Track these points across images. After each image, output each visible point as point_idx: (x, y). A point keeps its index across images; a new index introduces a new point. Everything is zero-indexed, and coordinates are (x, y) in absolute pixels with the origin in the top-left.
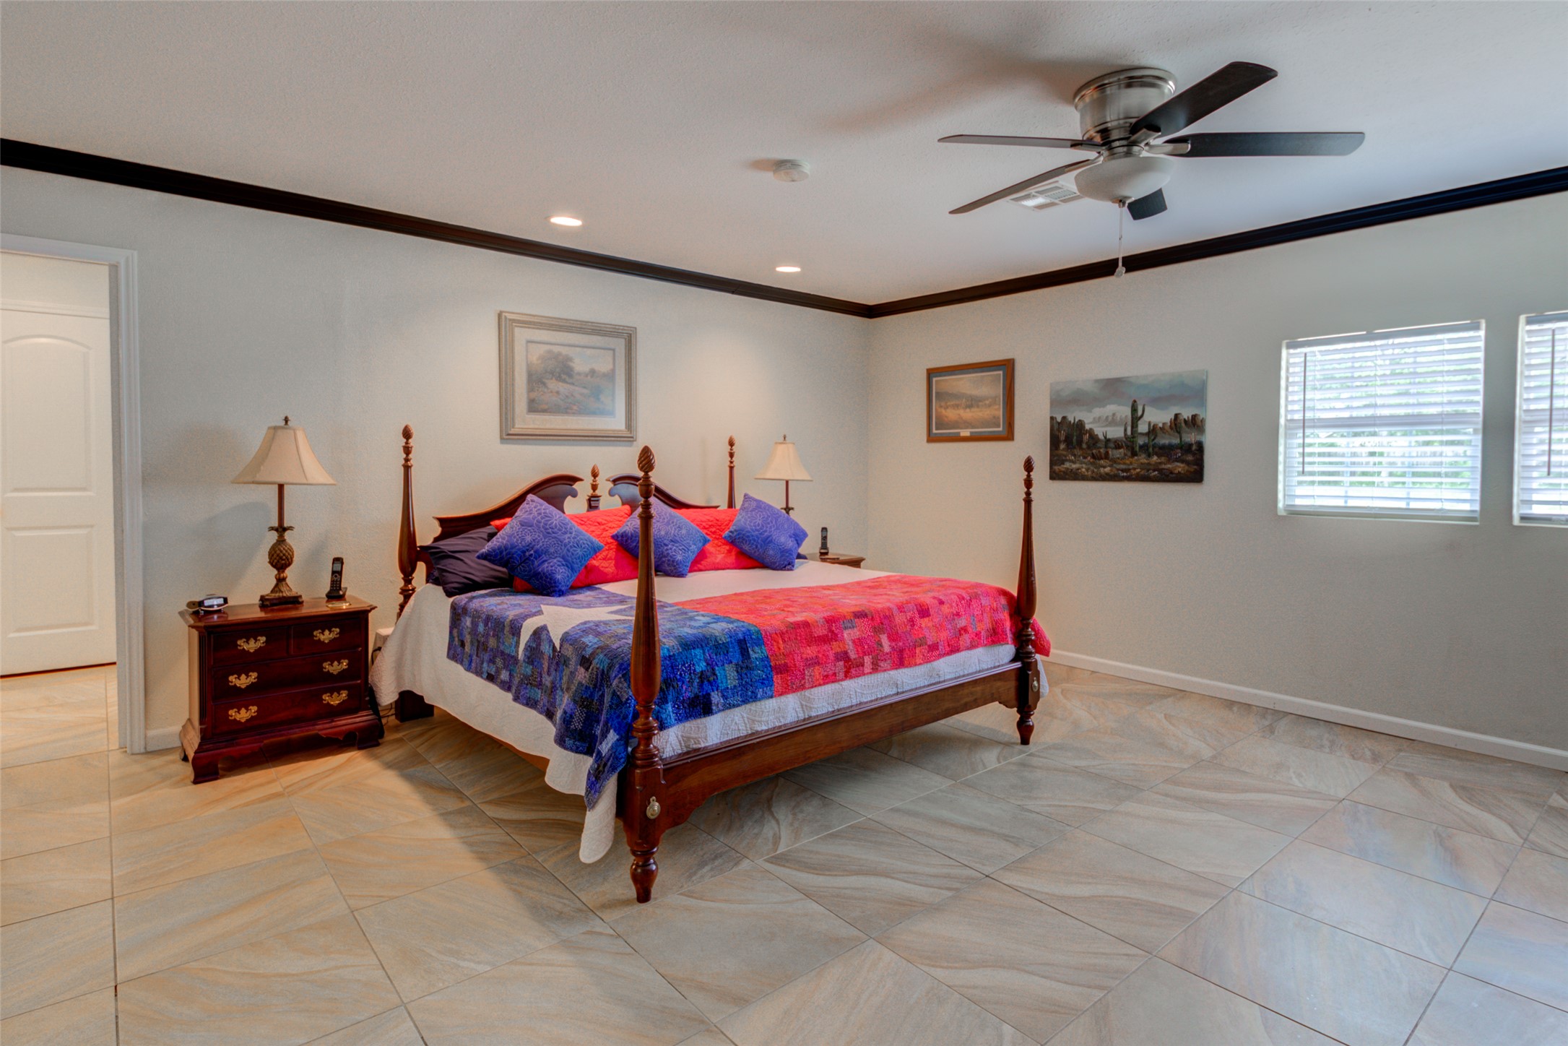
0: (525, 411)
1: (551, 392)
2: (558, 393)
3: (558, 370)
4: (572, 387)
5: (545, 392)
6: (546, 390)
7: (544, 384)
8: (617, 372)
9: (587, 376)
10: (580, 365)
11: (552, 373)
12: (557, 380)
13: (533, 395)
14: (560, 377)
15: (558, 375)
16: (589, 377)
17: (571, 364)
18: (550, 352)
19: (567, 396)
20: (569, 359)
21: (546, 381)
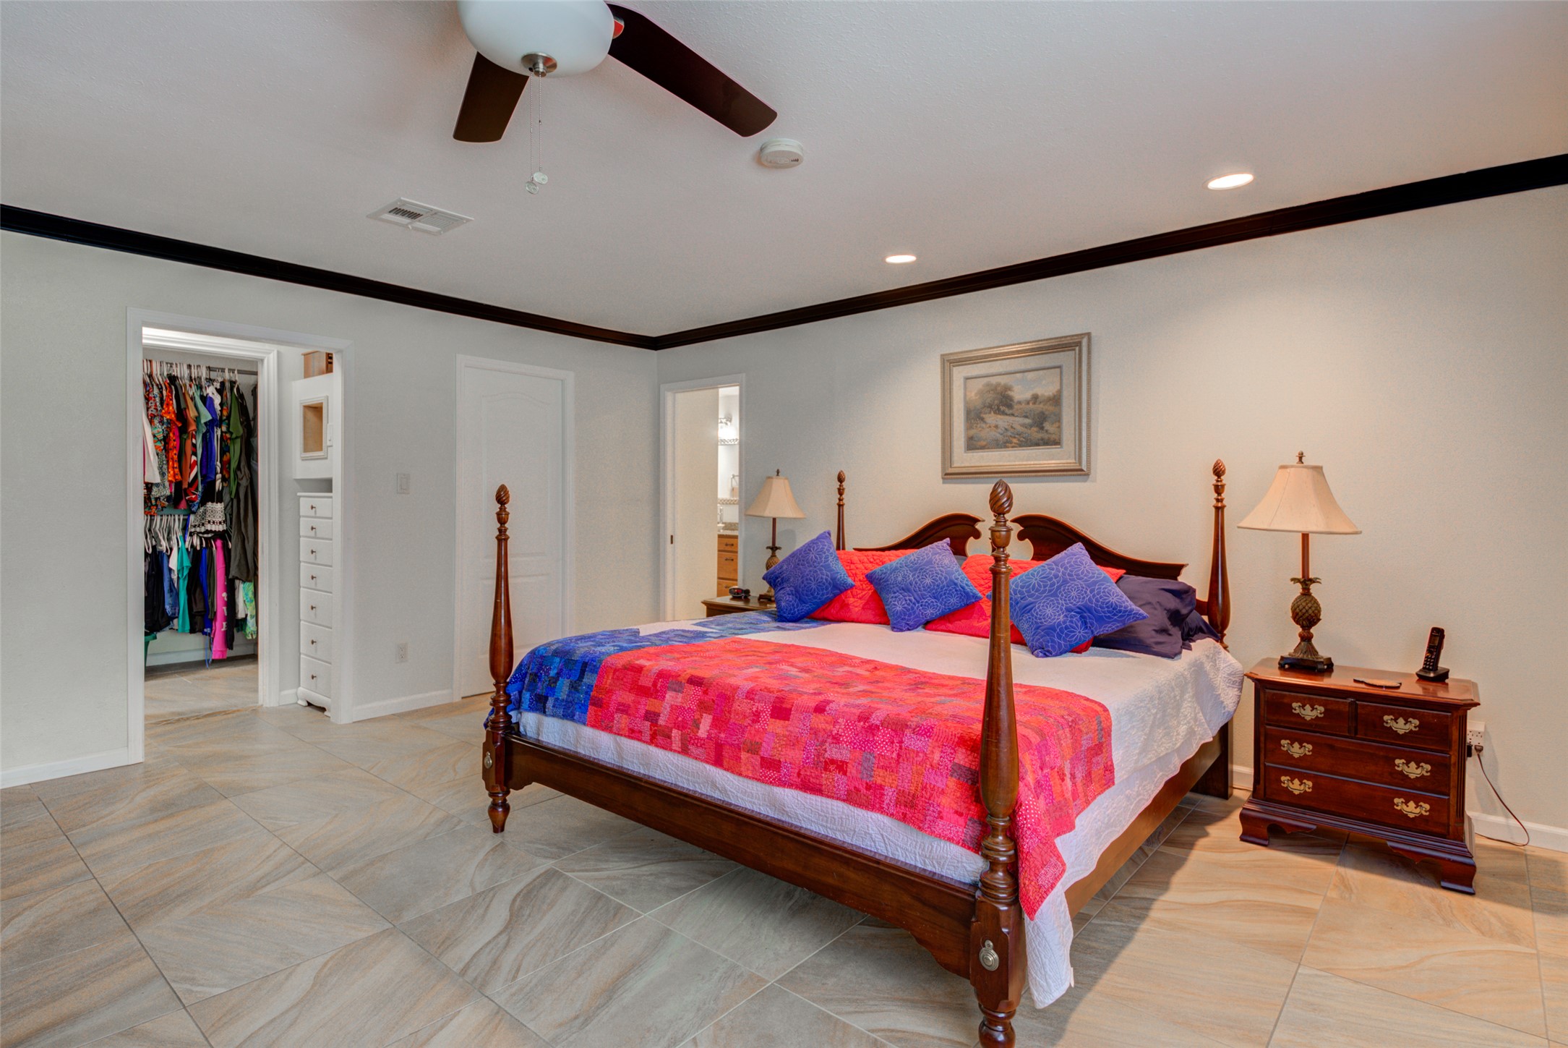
0: (963, 452)
1: (990, 427)
2: (996, 427)
3: (996, 402)
4: (1011, 419)
5: (983, 428)
6: (984, 425)
7: (982, 419)
8: (1065, 393)
9: (1028, 403)
10: (1020, 393)
11: (990, 407)
12: (995, 413)
13: (972, 432)
14: (999, 409)
15: (996, 407)
16: (1031, 404)
17: (1010, 393)
18: (988, 385)
19: (1006, 429)
20: (1008, 388)
21: (984, 416)
